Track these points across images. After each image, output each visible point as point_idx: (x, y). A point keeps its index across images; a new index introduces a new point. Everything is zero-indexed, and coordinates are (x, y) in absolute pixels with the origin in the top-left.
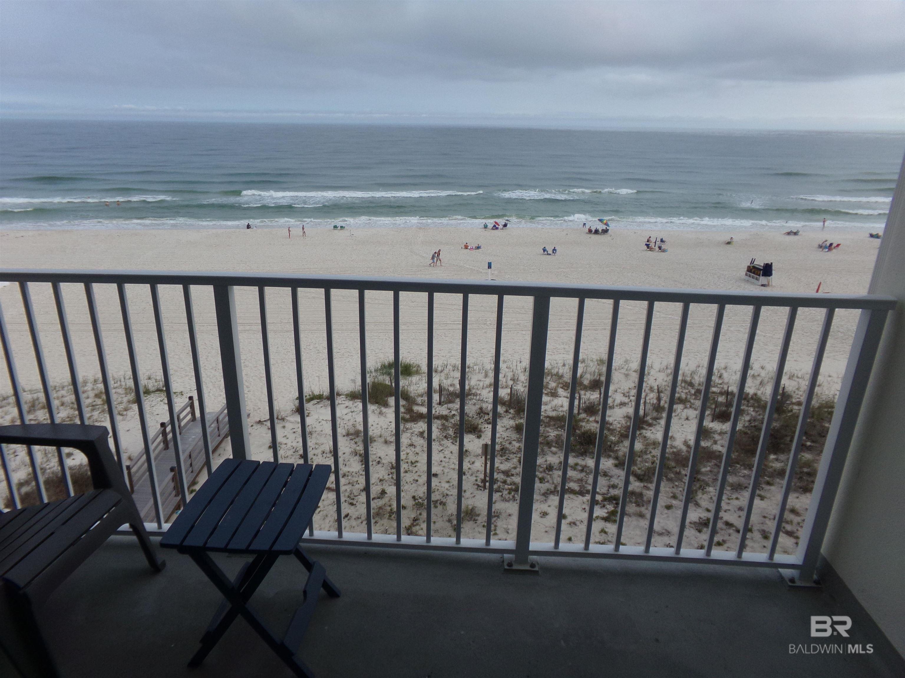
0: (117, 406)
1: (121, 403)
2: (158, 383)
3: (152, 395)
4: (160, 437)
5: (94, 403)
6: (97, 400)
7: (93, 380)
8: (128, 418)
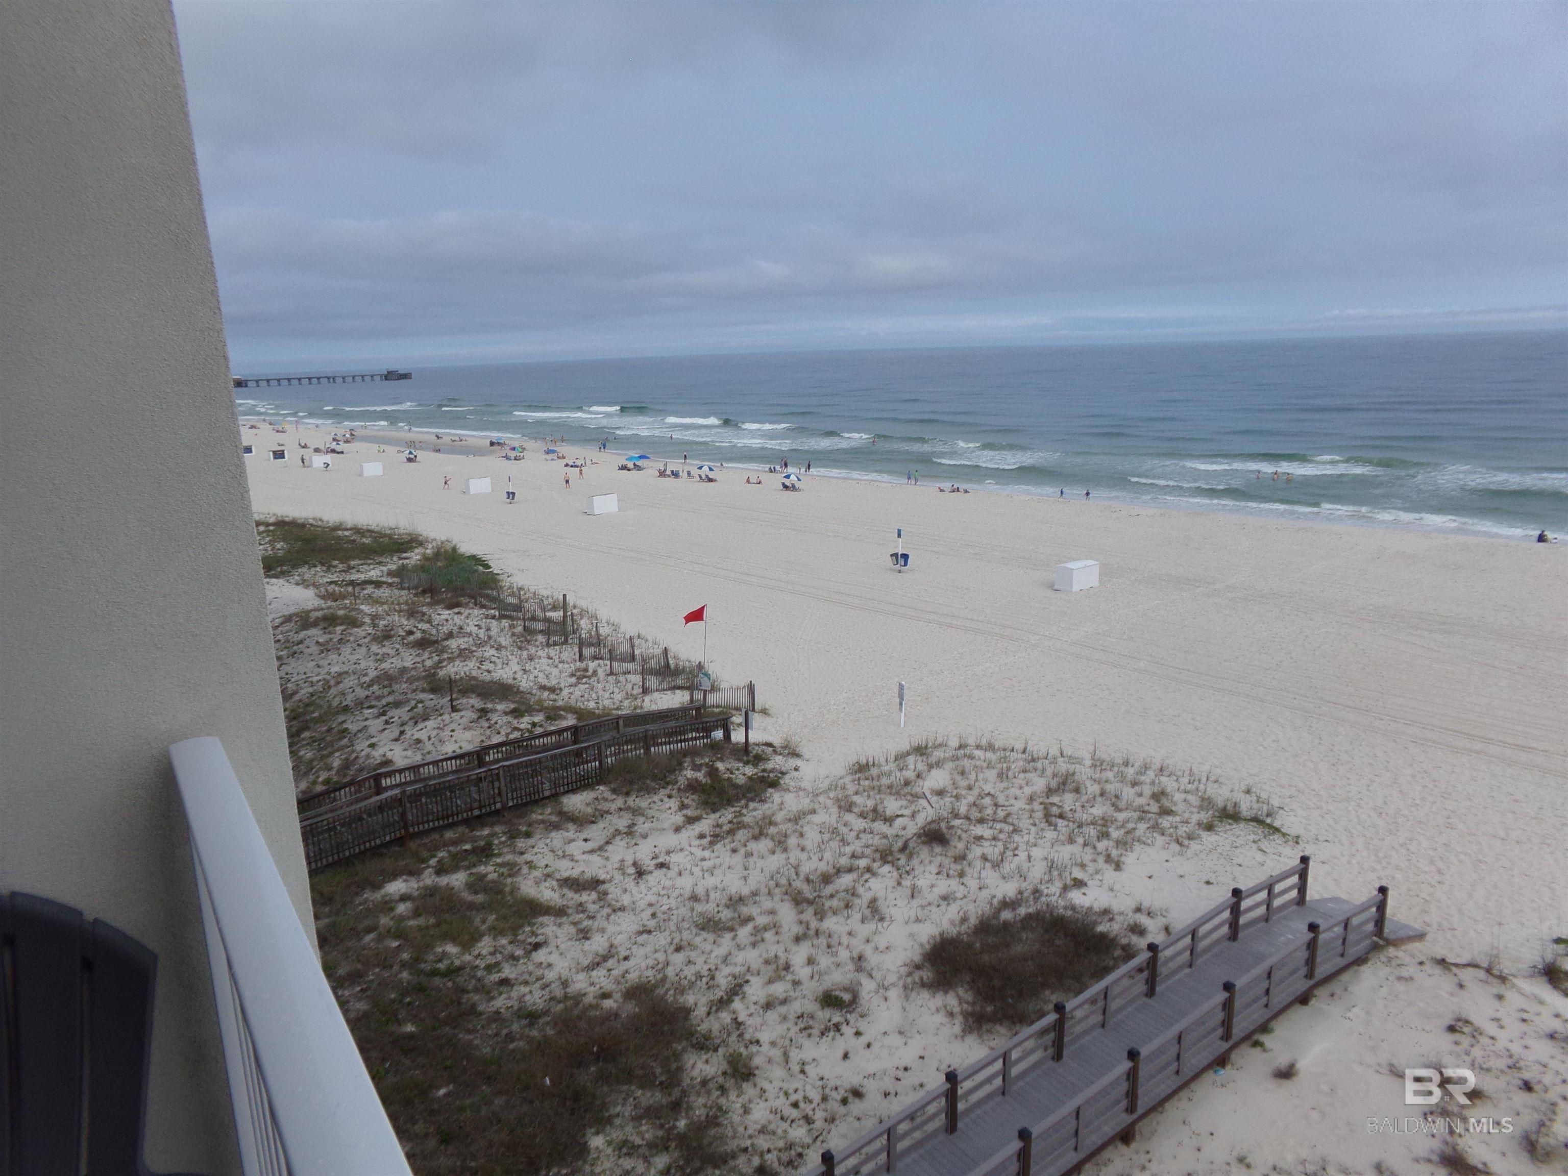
0: (1179, 825)
1: (1187, 822)
2: (1261, 805)
3: (1242, 825)
4: (1226, 914)
5: (1147, 808)
6: (1152, 802)
7: (1159, 766)
8: (1190, 853)
